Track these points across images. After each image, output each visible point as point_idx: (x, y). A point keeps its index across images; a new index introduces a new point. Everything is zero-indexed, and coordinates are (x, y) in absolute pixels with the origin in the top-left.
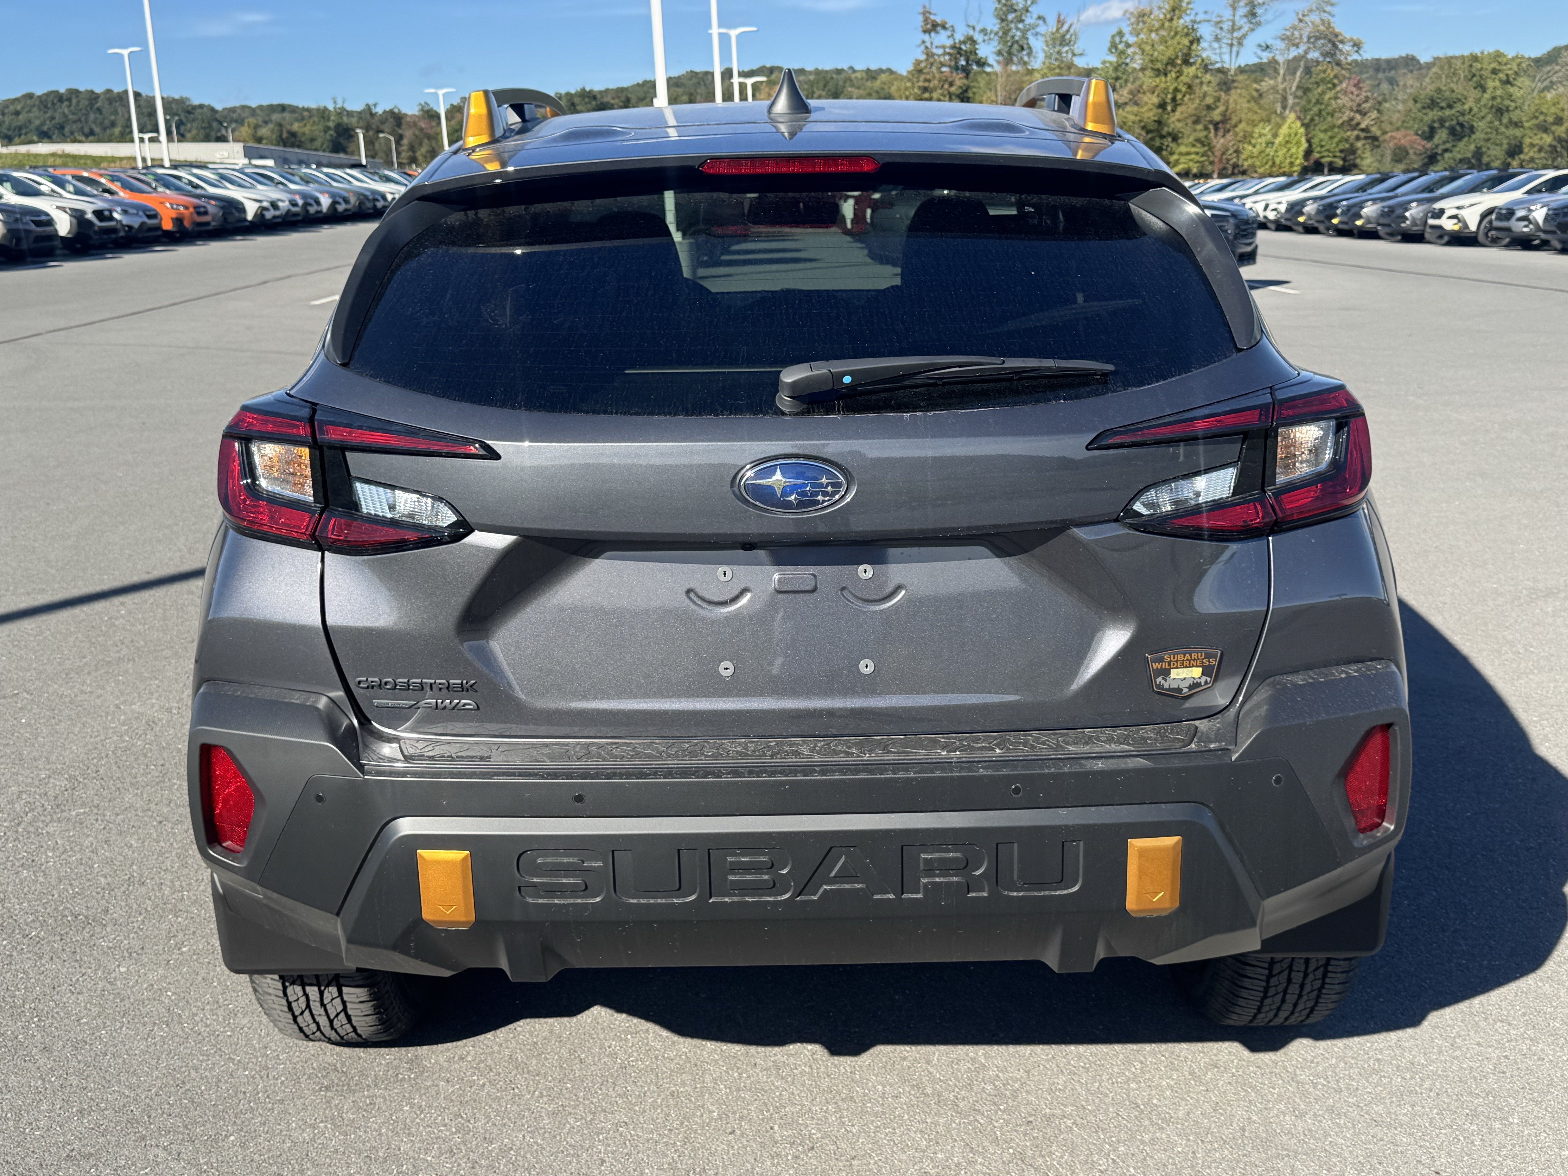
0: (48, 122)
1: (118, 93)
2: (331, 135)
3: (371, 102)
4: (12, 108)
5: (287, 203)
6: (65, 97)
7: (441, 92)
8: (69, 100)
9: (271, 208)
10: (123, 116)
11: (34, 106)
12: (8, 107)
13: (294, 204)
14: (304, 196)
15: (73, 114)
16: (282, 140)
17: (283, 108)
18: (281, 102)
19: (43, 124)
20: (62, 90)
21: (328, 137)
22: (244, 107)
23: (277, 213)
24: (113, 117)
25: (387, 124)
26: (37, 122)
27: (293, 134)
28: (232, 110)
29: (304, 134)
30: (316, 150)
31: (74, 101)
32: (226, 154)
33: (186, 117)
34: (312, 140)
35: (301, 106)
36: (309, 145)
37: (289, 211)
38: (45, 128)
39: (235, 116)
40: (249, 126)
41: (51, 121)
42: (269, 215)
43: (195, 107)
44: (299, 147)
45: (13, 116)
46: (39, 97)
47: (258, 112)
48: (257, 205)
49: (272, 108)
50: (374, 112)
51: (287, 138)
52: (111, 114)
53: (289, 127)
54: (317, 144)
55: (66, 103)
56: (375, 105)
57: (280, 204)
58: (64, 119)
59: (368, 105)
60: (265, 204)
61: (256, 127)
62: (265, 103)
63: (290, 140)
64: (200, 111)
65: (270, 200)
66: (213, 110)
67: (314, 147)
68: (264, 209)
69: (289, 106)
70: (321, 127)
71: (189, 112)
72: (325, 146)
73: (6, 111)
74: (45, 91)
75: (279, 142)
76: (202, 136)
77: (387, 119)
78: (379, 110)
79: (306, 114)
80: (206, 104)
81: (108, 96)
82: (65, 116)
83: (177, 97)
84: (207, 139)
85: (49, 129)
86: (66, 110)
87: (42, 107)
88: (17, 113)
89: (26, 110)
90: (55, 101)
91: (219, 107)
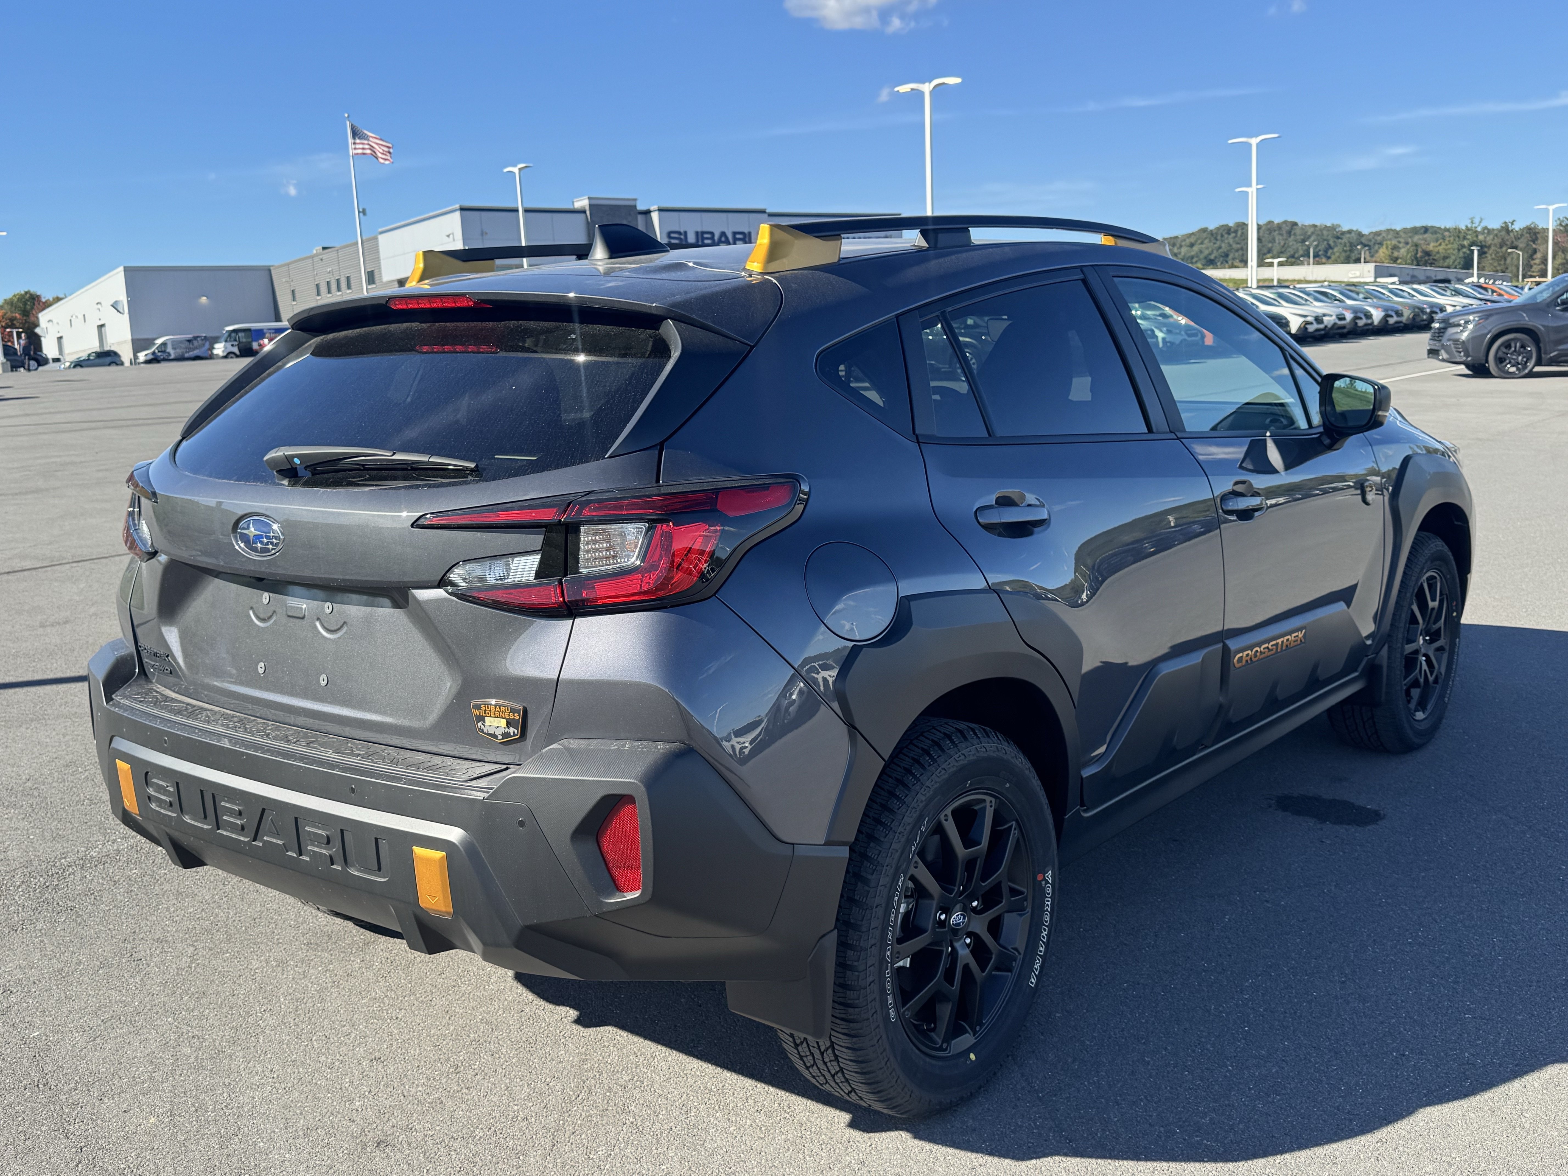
0: (1215, 251)
1: (1278, 224)
2: (1464, 253)
3: (1509, 220)
4: (1188, 241)
5: (1334, 317)
6: (1232, 230)
7: (1551, 208)
8: (1236, 232)
9: (1314, 322)
10: (1279, 243)
11: (1206, 238)
12: (1185, 240)
13: (1341, 318)
14: (1355, 310)
15: (1238, 243)
16: (1416, 258)
17: (1426, 230)
18: (1424, 225)
19: (1210, 254)
20: (1231, 224)
21: (1461, 254)
22: (1388, 231)
23: (1321, 326)
24: (1270, 245)
25: (1522, 240)
26: (1206, 252)
27: (1427, 253)
28: (1378, 234)
29: (1438, 253)
30: (1448, 267)
31: (1239, 233)
32: (1358, 274)
33: (1334, 242)
34: (1445, 258)
35: (1443, 227)
36: (1441, 263)
37: (1335, 324)
38: (1212, 257)
39: (1379, 238)
40: (1387, 248)
41: (1217, 250)
42: (1311, 329)
43: (1343, 233)
44: (1431, 265)
45: (1189, 248)
46: (1211, 231)
47: (1402, 234)
48: (1302, 319)
49: (1415, 231)
50: (1510, 229)
51: (1421, 257)
52: (1270, 242)
53: (1424, 247)
54: (1449, 261)
55: (1233, 235)
56: (1512, 224)
57: (1325, 319)
58: (1228, 248)
59: (1505, 223)
60: (1309, 319)
61: (1395, 248)
62: (1409, 226)
63: (1425, 258)
64: (1348, 235)
65: (1315, 315)
66: (1360, 235)
67: (1446, 264)
68: (1308, 323)
69: (1432, 227)
70: (1456, 246)
71: (1338, 238)
72: (1456, 263)
73: (1183, 243)
74: (1217, 226)
75: (1413, 261)
76: (1342, 259)
77: (1522, 235)
78: (1517, 227)
79: (1447, 234)
80: (1355, 229)
81: (1269, 226)
82: (1230, 245)
83: (1329, 224)
84: (1347, 260)
85: (1216, 257)
86: (1231, 241)
87: (1212, 238)
88: (1192, 245)
89: (1199, 241)
90: (1224, 233)
91: (1366, 231)
